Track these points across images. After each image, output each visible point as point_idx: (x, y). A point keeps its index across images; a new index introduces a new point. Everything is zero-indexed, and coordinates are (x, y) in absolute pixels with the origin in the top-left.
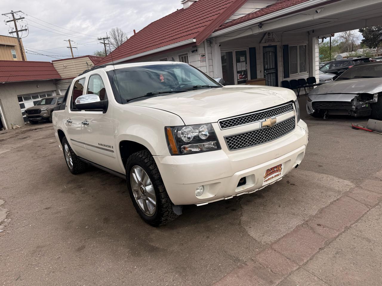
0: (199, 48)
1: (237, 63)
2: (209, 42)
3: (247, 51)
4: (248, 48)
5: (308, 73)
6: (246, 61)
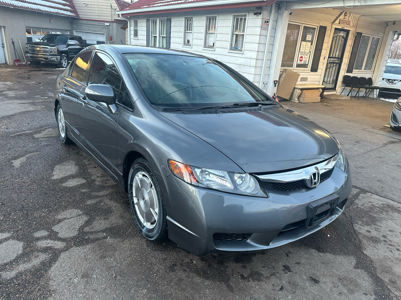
0: (265, 11)
1: (302, 42)
2: (278, 5)
3: (316, 29)
4: (319, 25)
5: (373, 73)
6: (312, 41)
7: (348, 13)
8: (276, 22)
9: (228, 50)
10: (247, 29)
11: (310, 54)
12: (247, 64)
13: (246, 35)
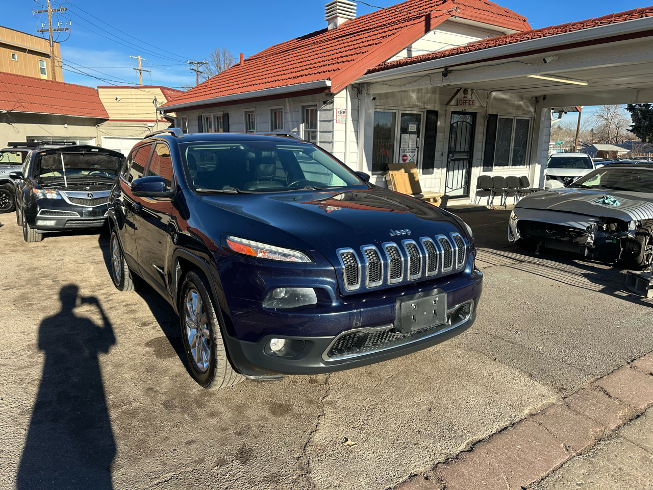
0: (337, 98)
1: (402, 135)
2: (356, 90)
3: (422, 116)
4: (425, 110)
6: (417, 133)
7: (469, 91)
8: (356, 112)
10: (320, 124)
11: (418, 151)
13: (319, 131)
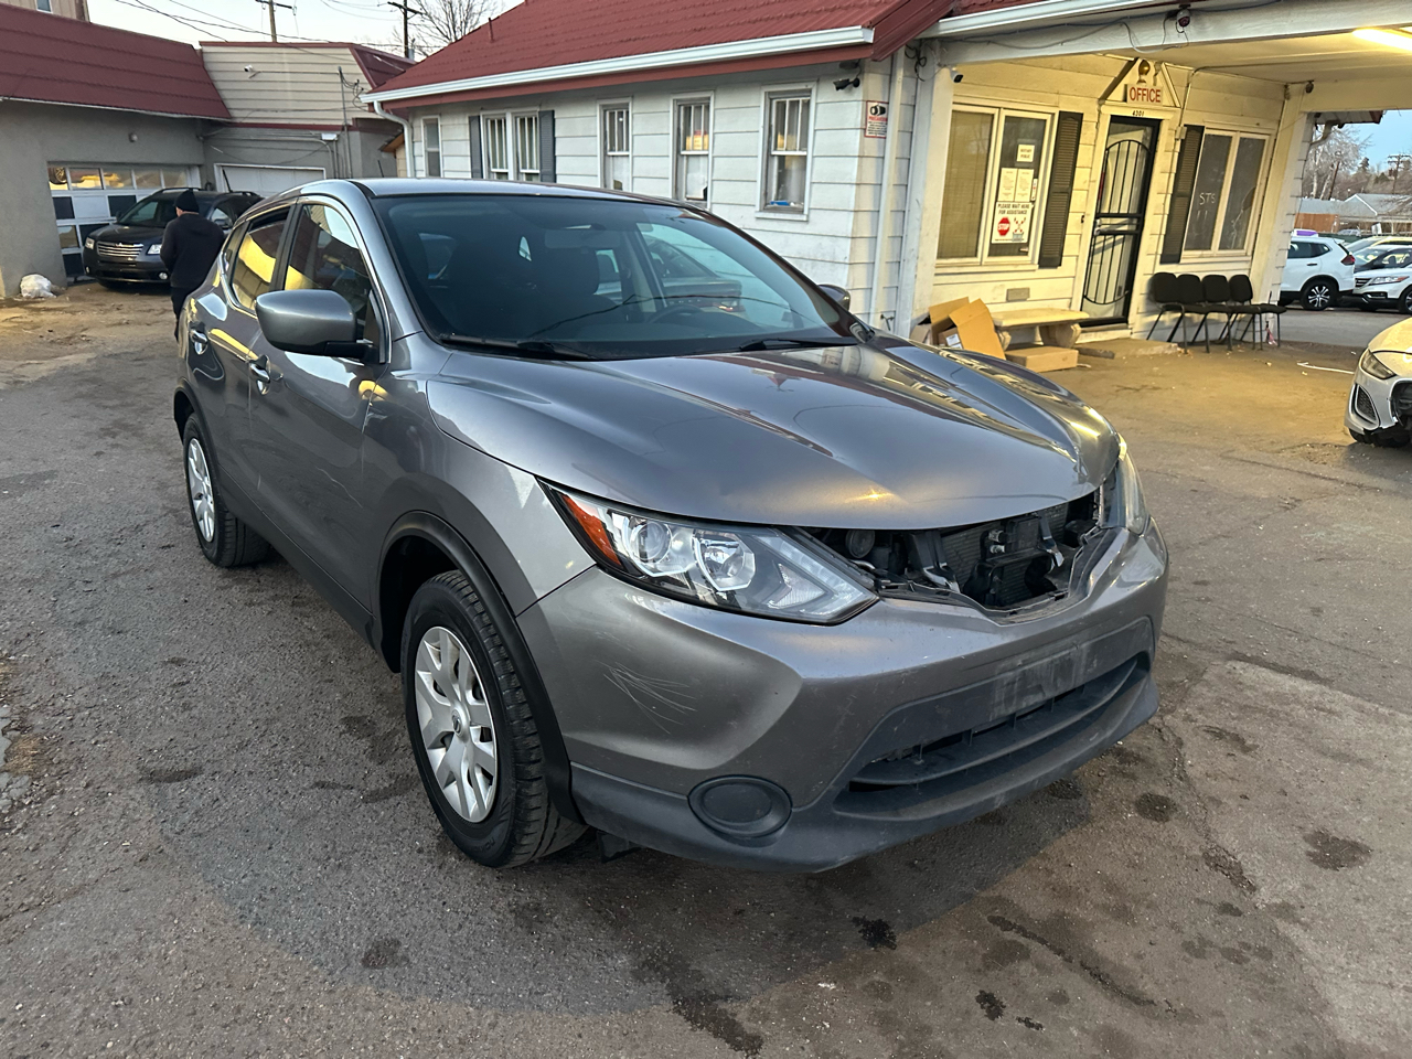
0: (870, 75)
1: (1003, 169)
2: (912, 54)
3: (1048, 124)
4: (1056, 111)
5: (1249, 260)
6: (1035, 166)
7: (1151, 64)
8: (911, 108)
9: (755, 211)
10: (817, 137)
11: (1033, 210)
12: (824, 255)
13: (813, 157)
